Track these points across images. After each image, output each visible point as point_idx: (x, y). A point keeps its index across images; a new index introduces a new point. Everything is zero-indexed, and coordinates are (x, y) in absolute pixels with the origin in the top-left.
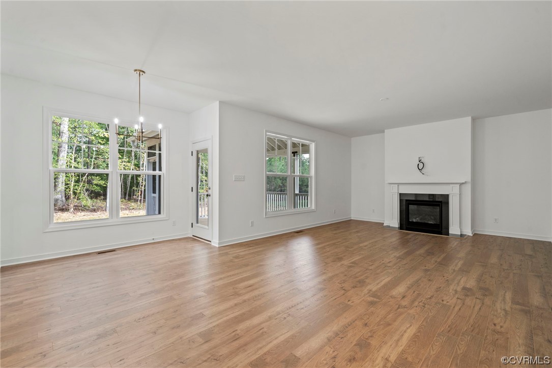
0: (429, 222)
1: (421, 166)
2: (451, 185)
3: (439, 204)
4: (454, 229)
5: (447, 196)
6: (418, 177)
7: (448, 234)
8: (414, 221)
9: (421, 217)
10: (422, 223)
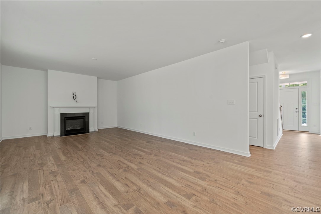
0: (78, 128)
1: (75, 97)
2: (90, 108)
3: (84, 118)
4: (91, 129)
5: (88, 114)
6: (73, 104)
7: (88, 132)
8: (69, 129)
9: (72, 126)
10: (74, 130)
